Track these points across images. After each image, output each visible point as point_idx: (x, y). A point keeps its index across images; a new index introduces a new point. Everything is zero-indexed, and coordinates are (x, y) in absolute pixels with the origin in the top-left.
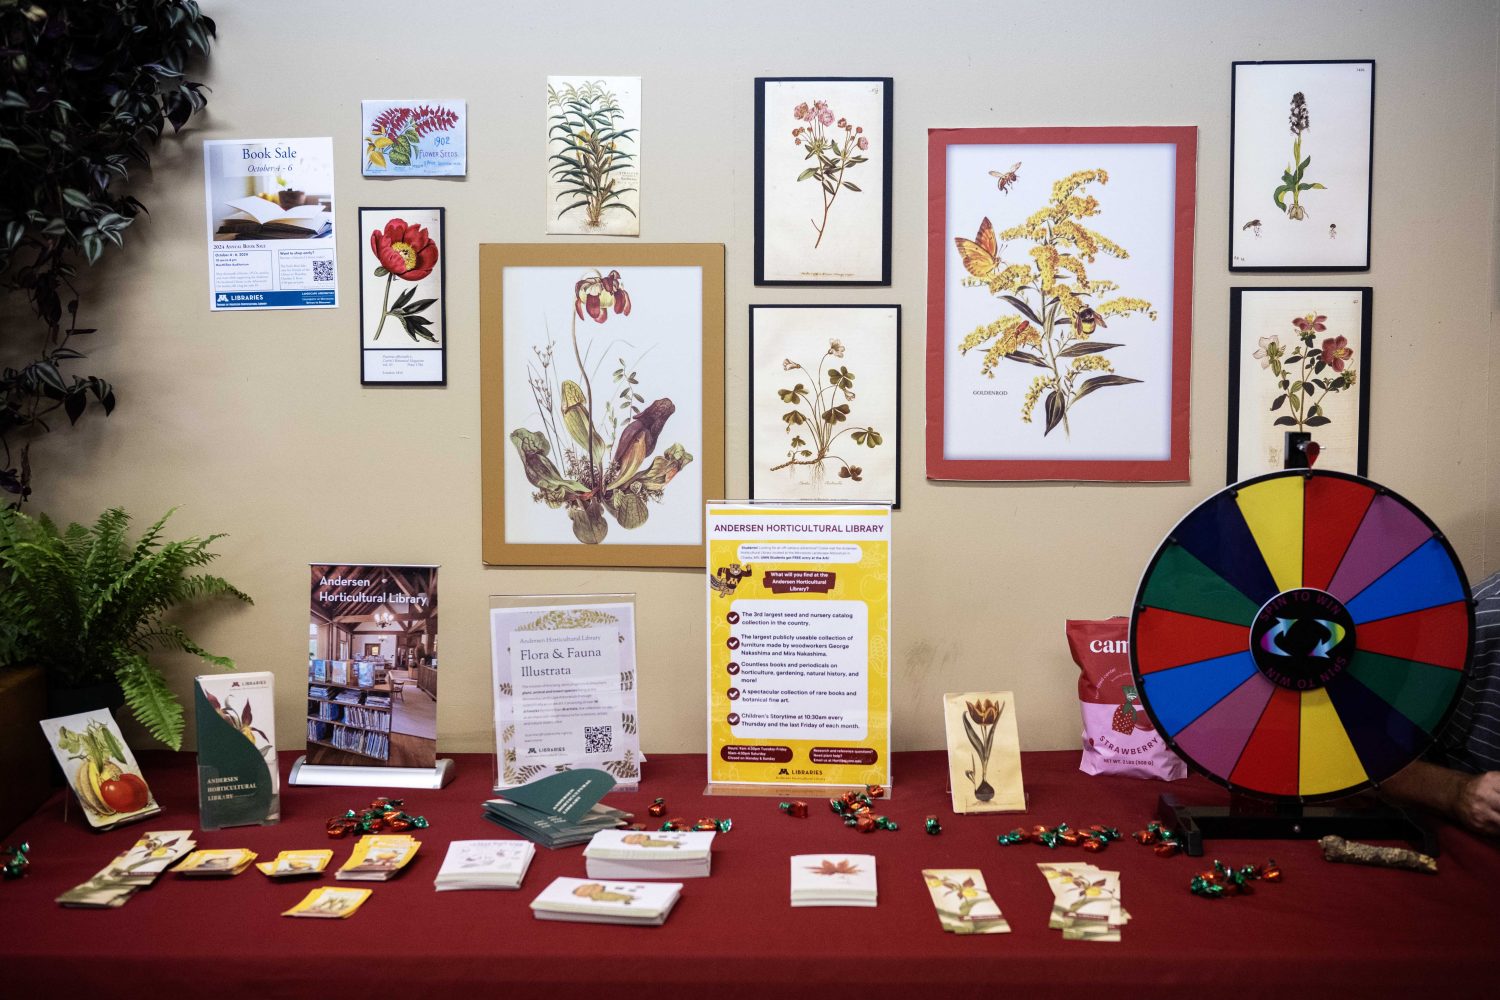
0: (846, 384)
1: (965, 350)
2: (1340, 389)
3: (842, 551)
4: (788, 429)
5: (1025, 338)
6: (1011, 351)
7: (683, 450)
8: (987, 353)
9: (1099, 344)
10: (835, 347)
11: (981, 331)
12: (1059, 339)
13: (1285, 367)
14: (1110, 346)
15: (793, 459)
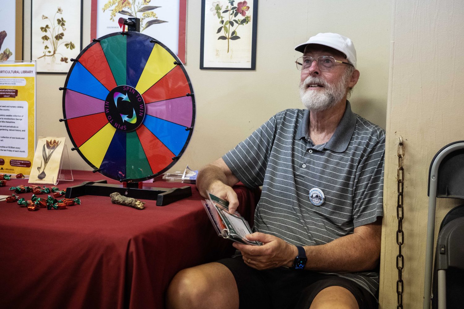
0: (63, 24)
1: (104, 10)
2: (244, 24)
3: (20, 81)
4: (43, 42)
5: (126, 5)
6: (121, 10)
7: (9, 51)
8: (112, 11)
9: (152, 7)
10: (59, 10)
11: (110, 3)
12: (138, 5)
13: (222, 15)
14: (156, 7)
15: (45, 54)
